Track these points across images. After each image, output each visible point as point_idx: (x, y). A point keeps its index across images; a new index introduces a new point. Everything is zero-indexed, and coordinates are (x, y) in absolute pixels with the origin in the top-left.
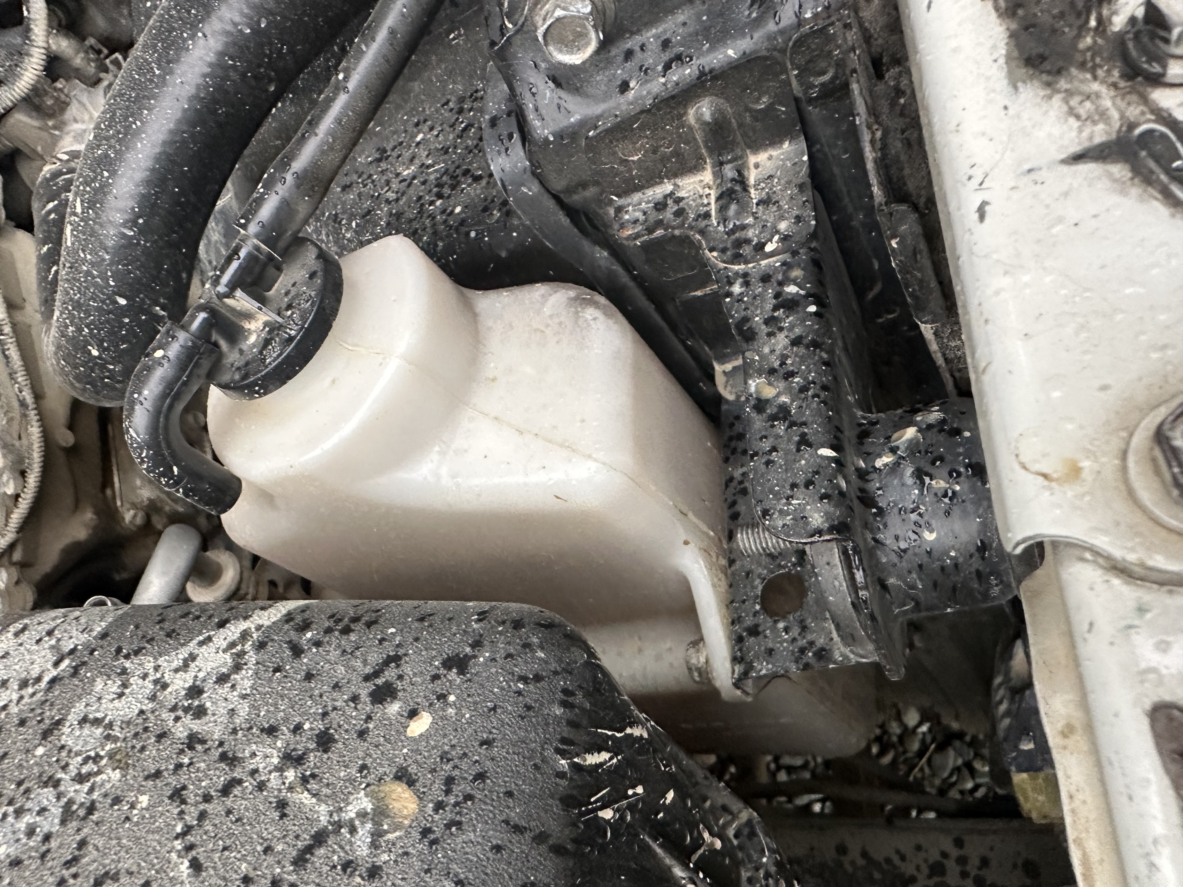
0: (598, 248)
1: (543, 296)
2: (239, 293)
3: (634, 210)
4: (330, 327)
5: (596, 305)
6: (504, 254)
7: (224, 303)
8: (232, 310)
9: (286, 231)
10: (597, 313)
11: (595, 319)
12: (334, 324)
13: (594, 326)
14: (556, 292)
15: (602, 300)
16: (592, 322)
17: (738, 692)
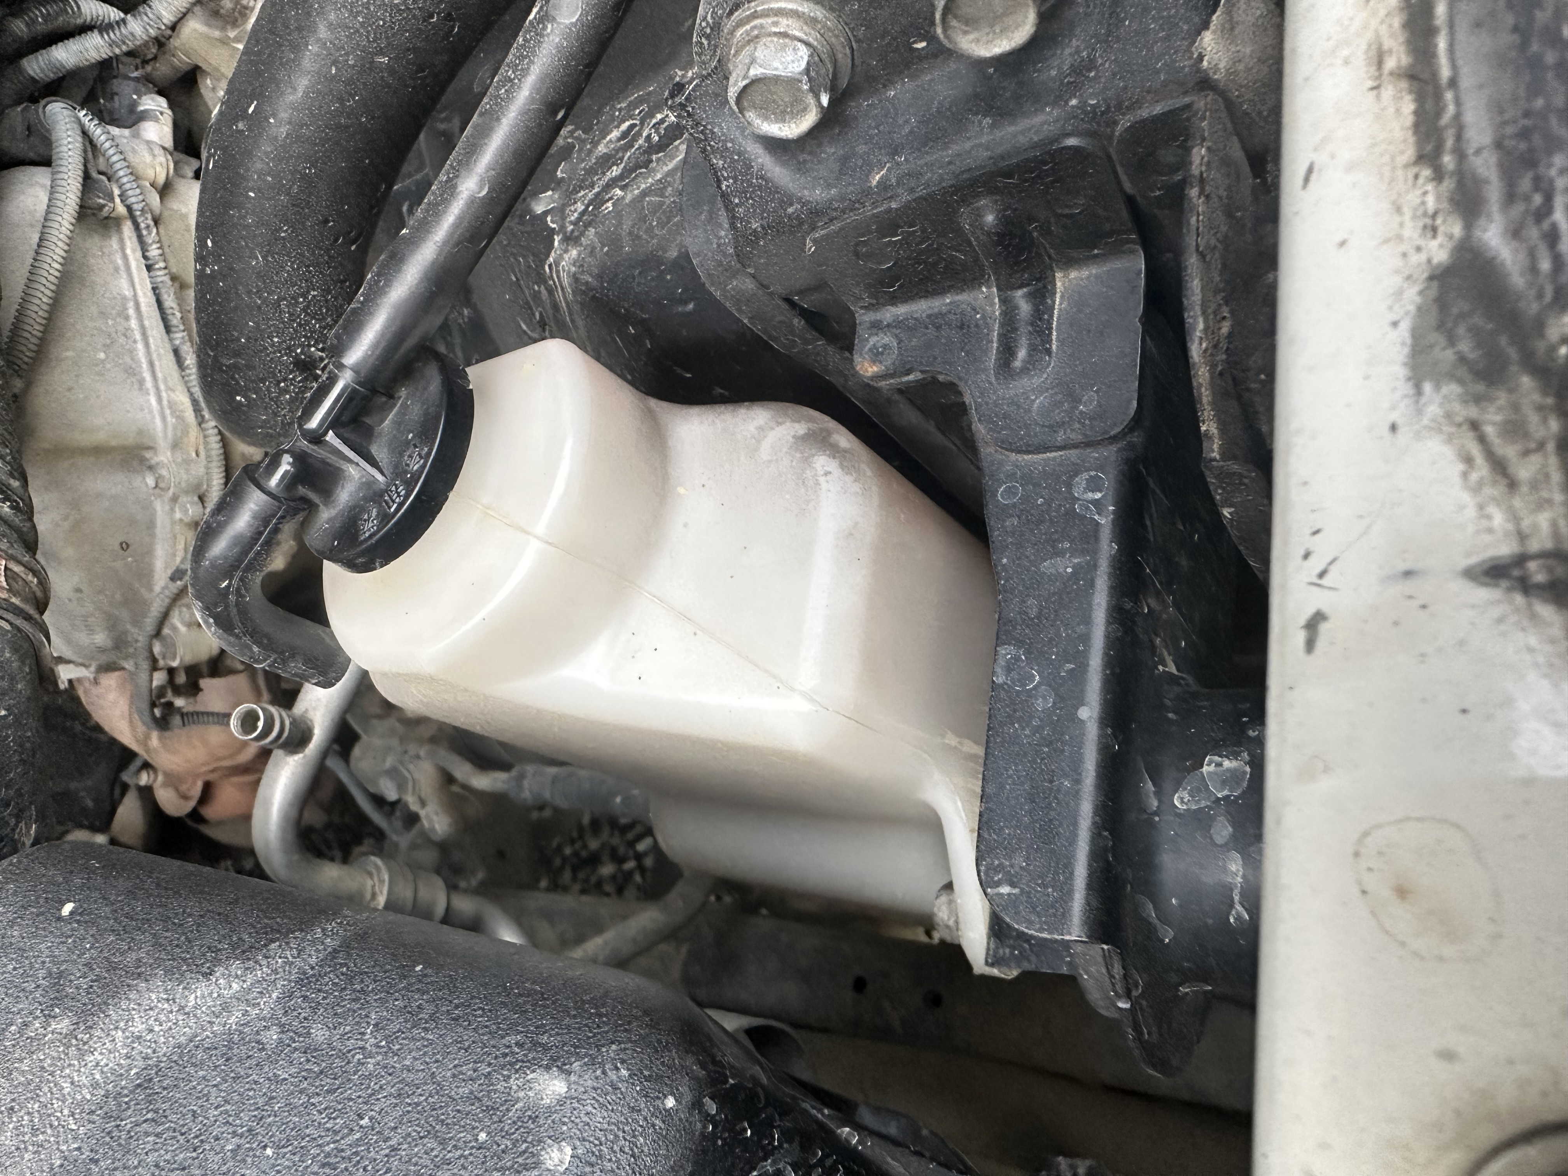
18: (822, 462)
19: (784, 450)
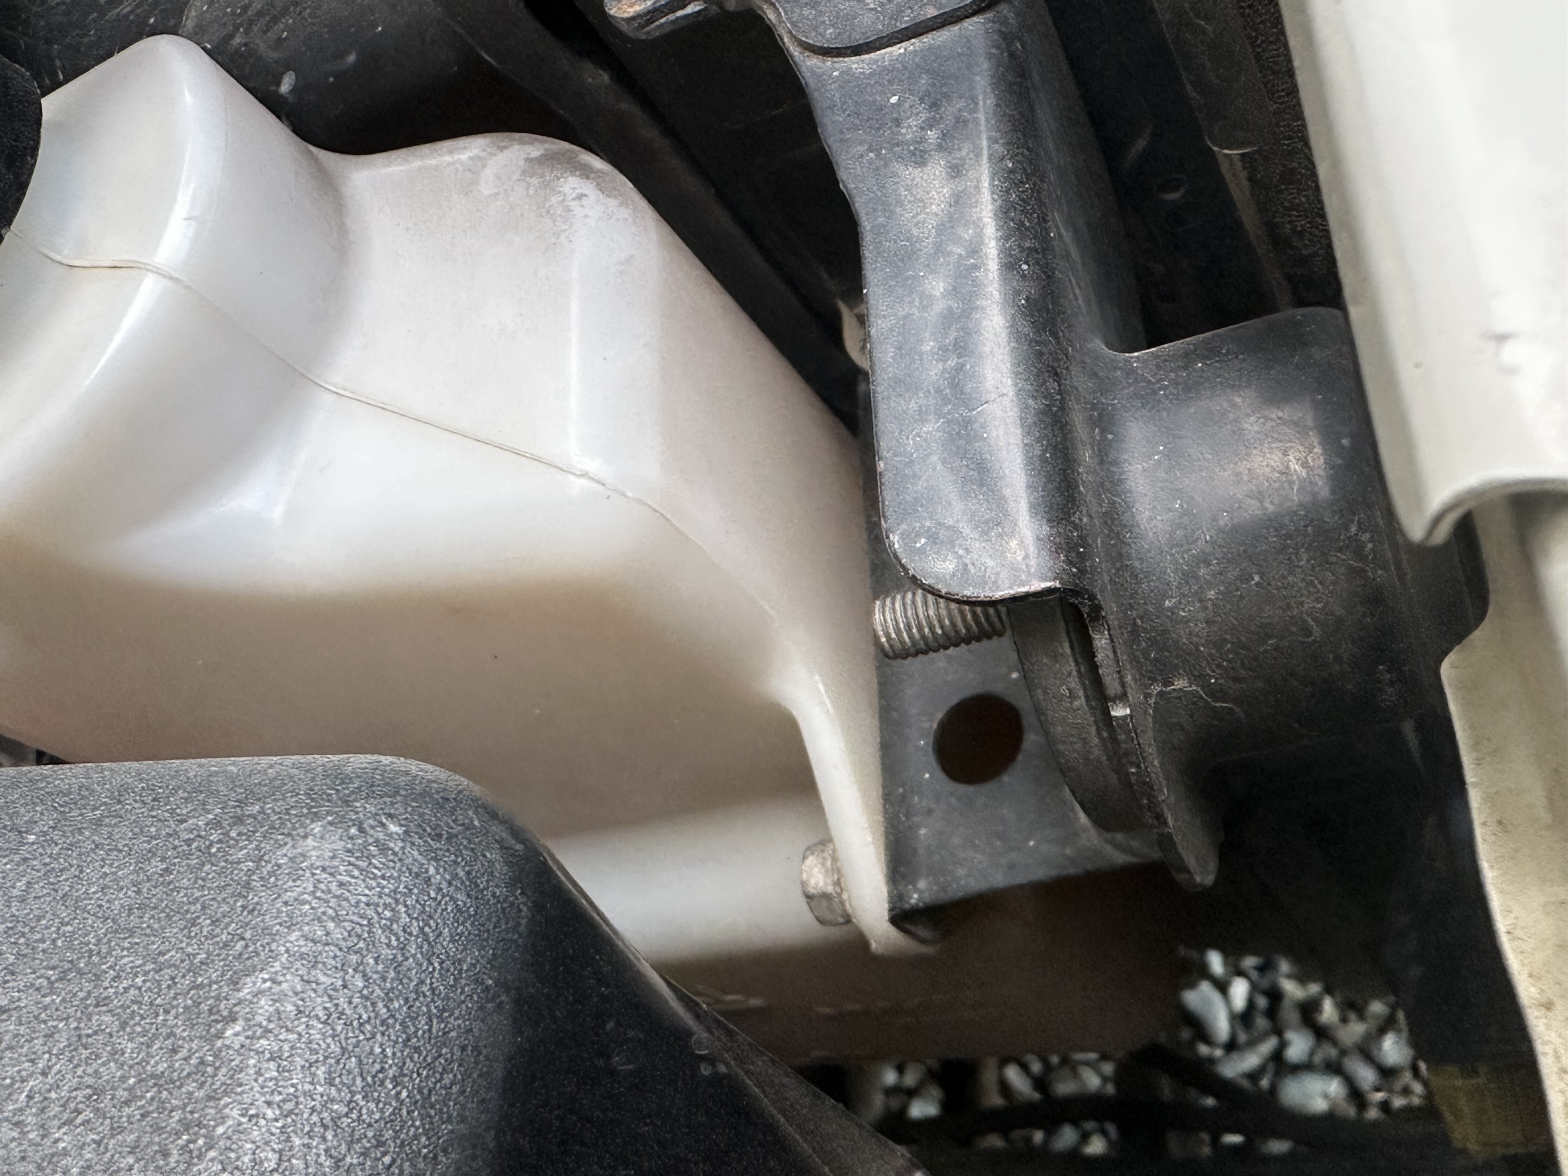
0: (588, 65)
5: (586, 172)
10: (588, 188)
11: (580, 197)
13: (578, 211)
14: (502, 150)
15: (597, 163)
16: (573, 204)
17: (901, 937)
18: (571, 184)
19: (516, 177)
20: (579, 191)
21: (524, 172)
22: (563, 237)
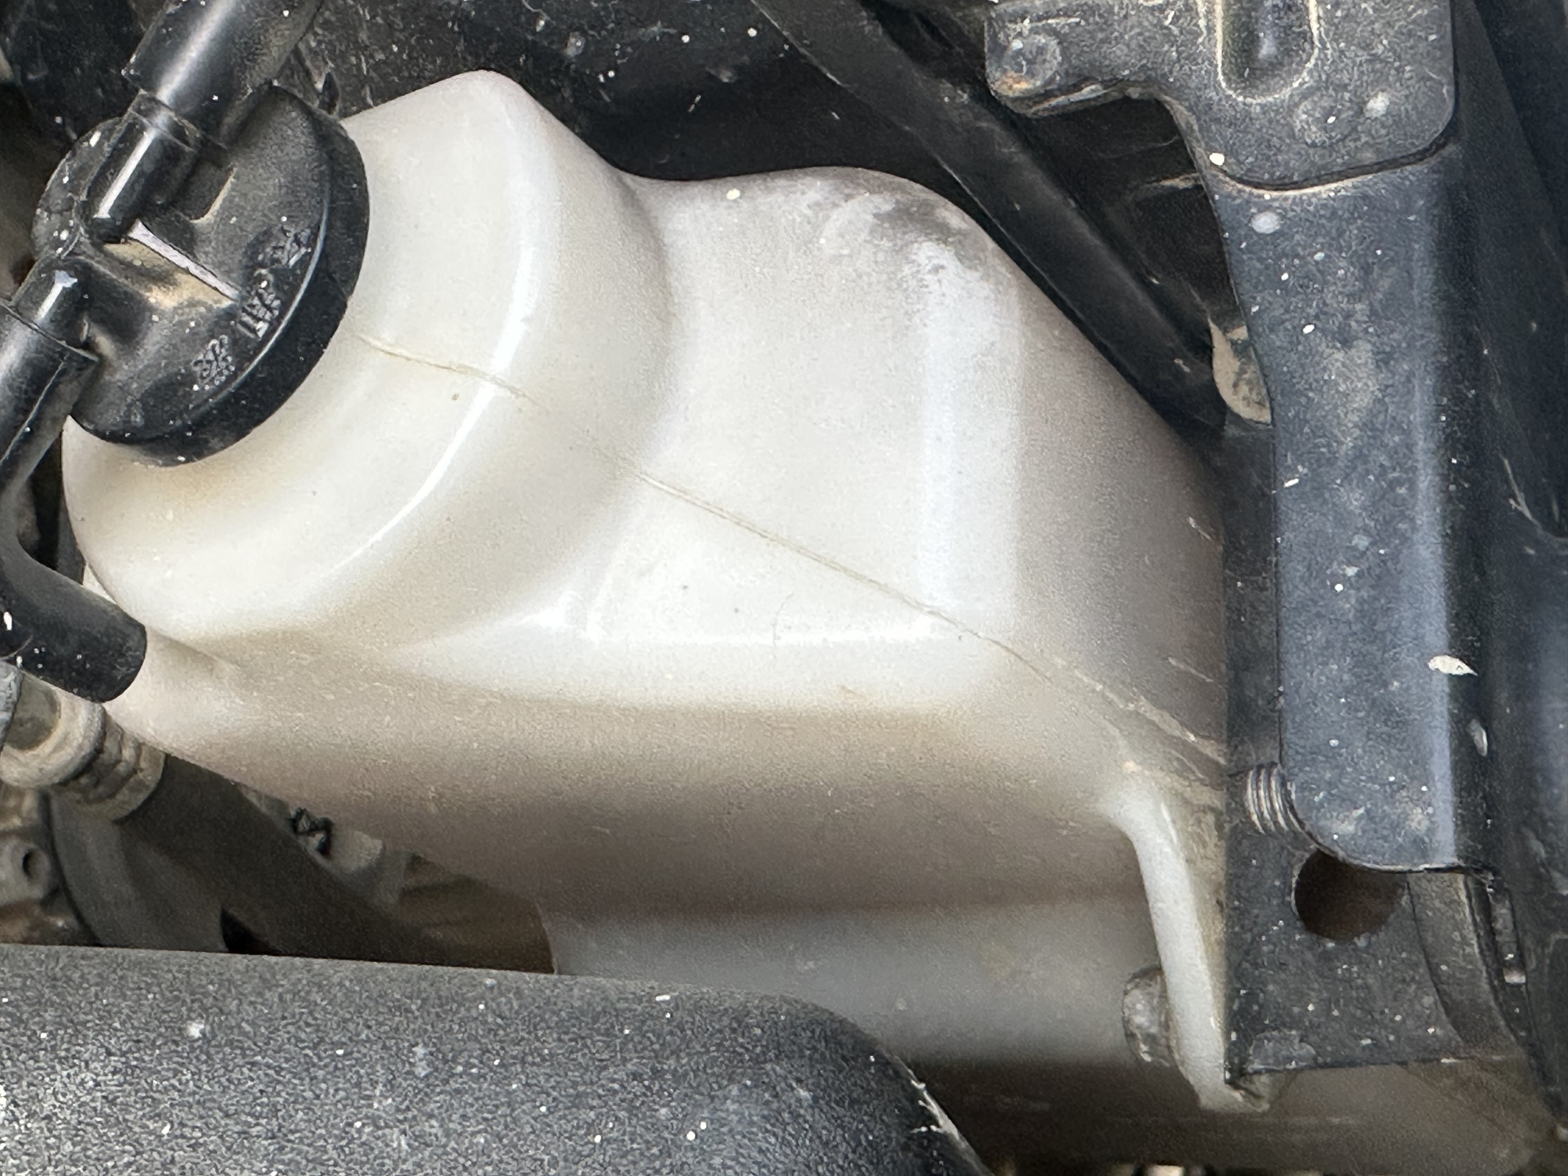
0: (945, 86)
1: (816, 206)
2: (139, 231)
3: (1034, 31)
4: (345, 306)
6: (726, 77)
7: (108, 255)
8: (126, 266)
9: (241, 90)
10: (945, 256)
11: (937, 269)
12: (352, 302)
13: (934, 287)
14: (848, 197)
16: (929, 278)
17: (1238, 1095)
20: (935, 261)
21: (872, 232)
22: (916, 319)
